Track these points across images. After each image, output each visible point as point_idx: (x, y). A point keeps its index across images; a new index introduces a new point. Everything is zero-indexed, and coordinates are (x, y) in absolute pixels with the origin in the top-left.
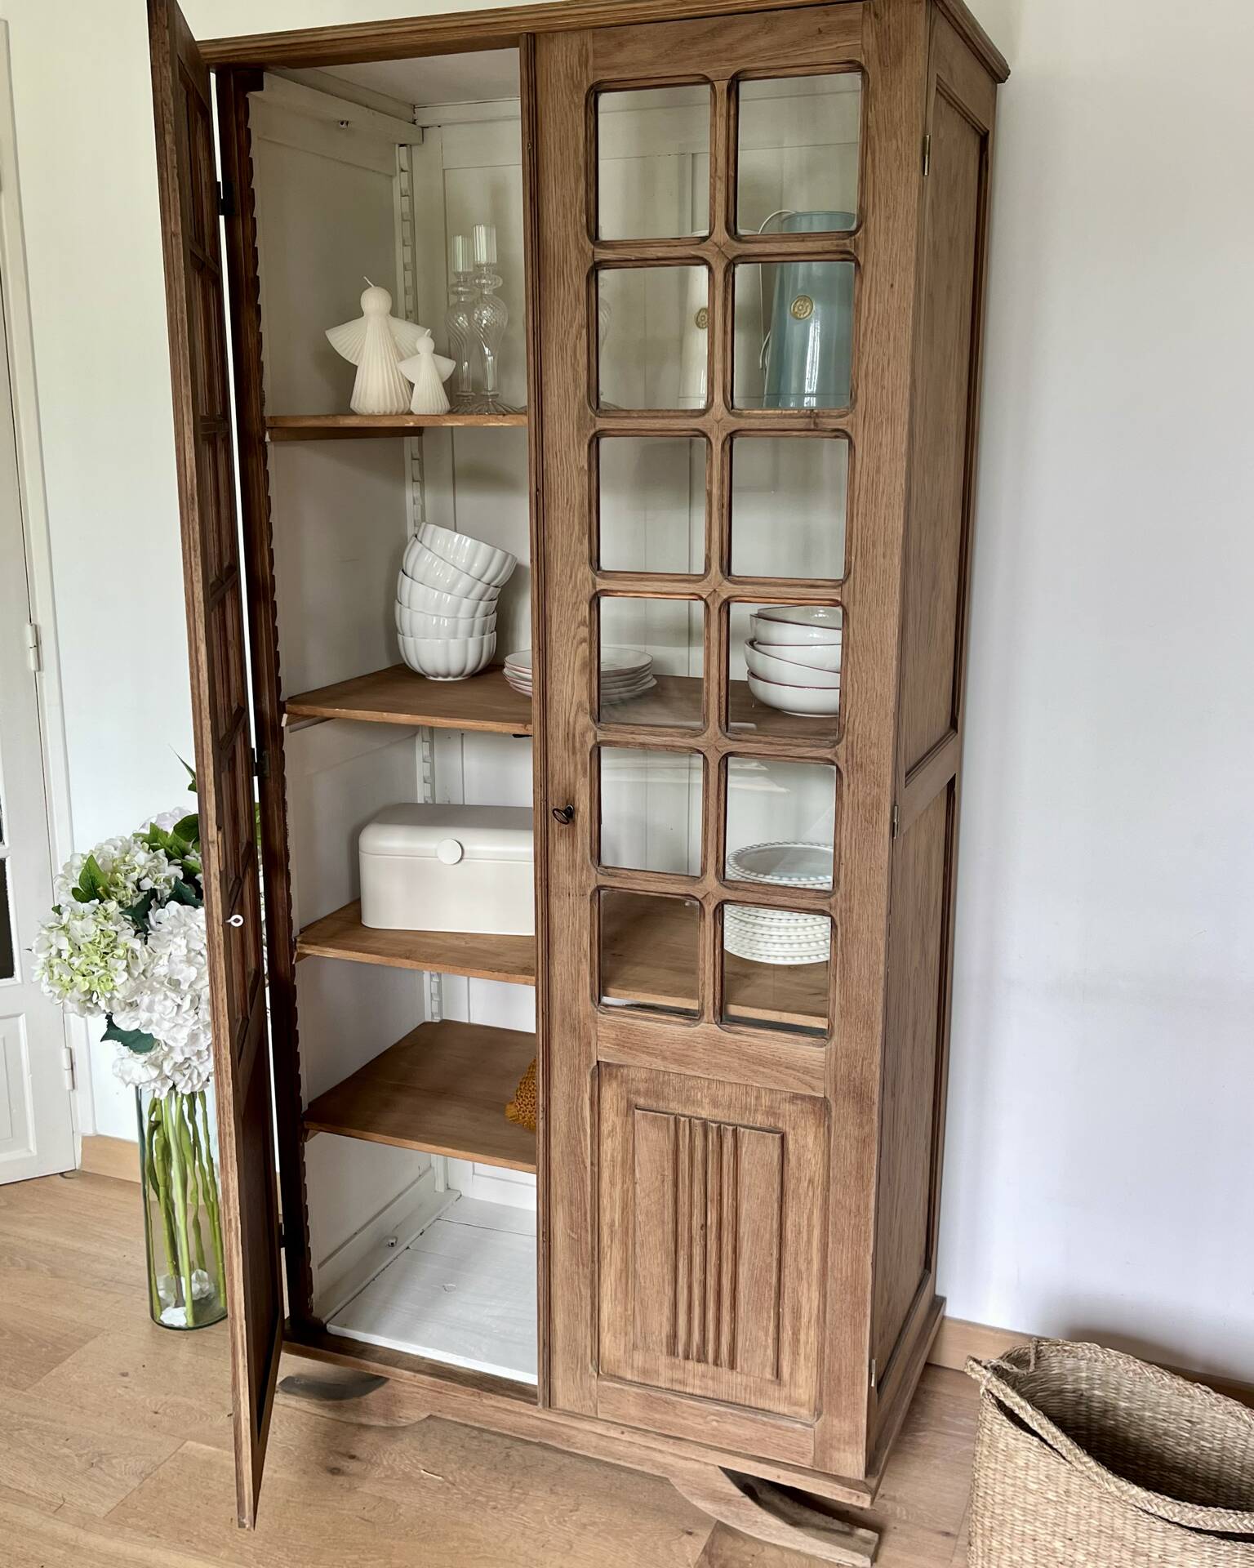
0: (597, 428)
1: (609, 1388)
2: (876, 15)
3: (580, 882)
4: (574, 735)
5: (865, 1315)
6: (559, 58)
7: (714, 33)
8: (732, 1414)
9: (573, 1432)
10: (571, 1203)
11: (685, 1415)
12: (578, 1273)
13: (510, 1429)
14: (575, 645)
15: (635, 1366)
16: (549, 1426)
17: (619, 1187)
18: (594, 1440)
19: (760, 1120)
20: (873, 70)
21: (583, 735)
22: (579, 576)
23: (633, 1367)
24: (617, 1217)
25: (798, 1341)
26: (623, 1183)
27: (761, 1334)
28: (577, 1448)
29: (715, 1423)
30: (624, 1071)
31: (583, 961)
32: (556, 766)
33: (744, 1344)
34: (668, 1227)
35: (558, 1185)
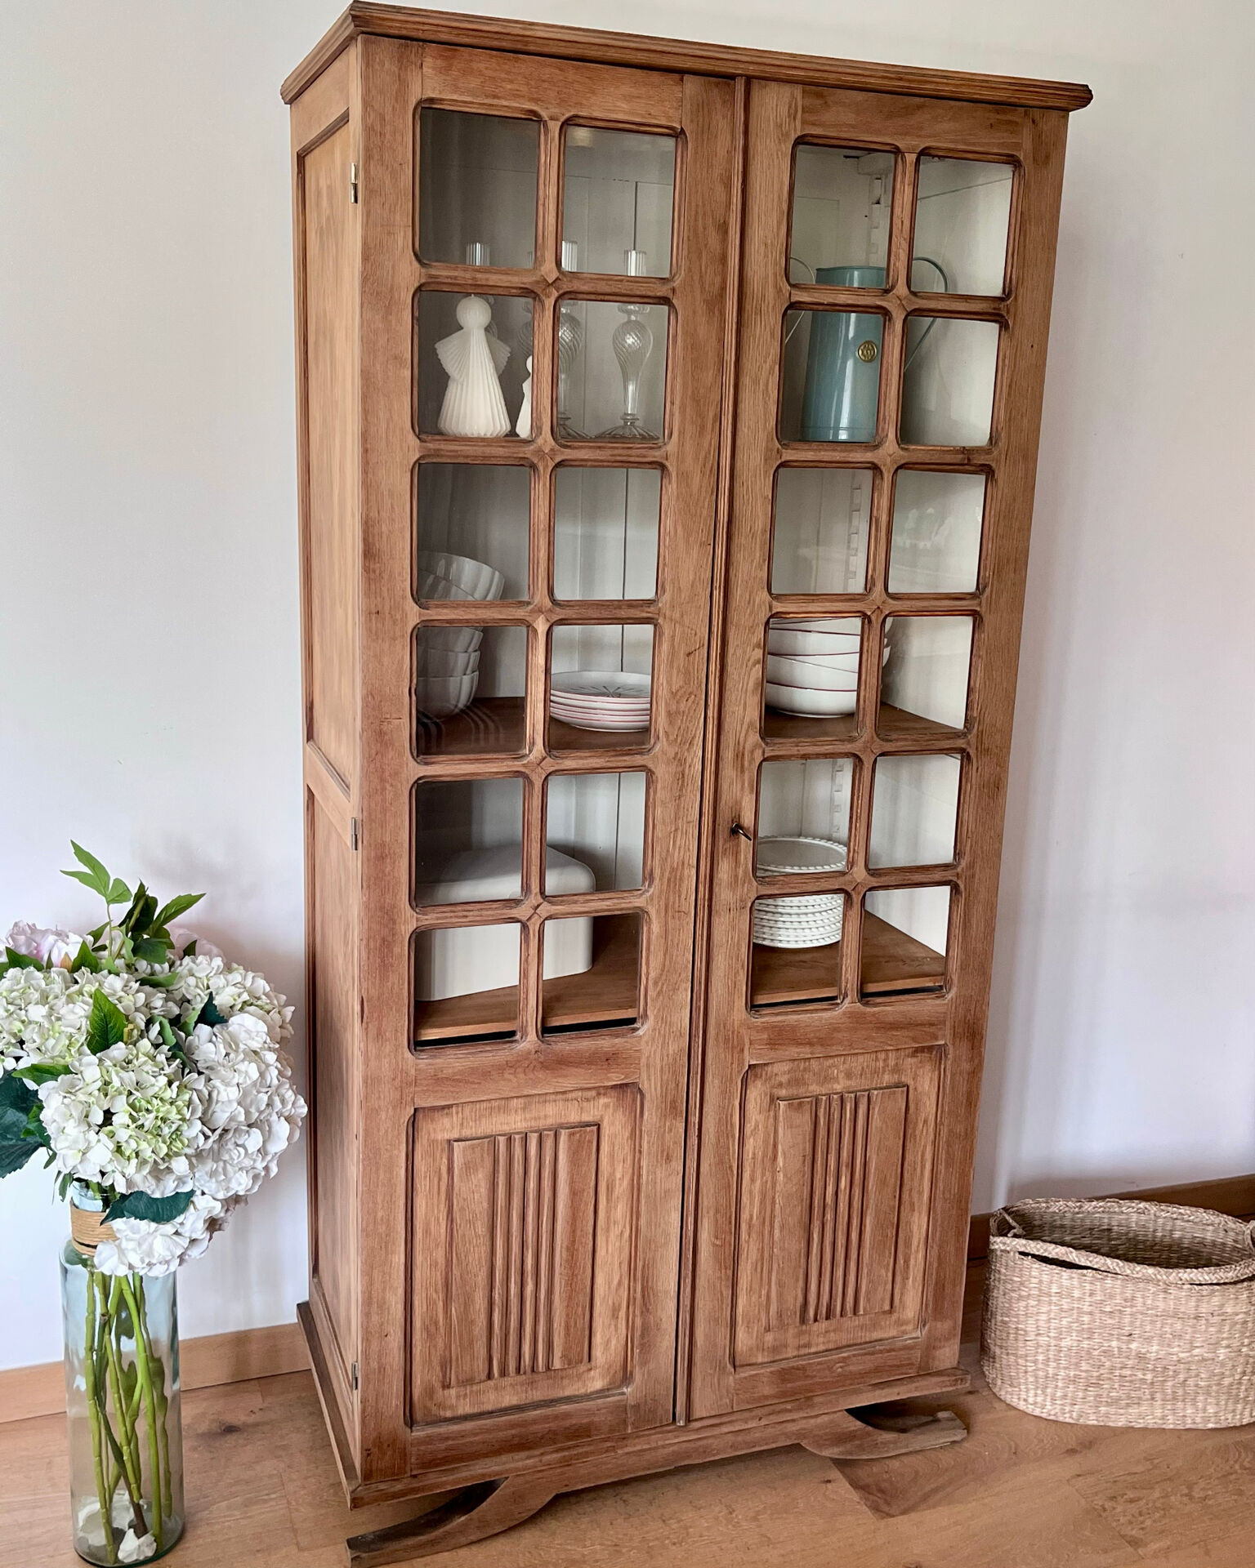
0: (783, 460)
1: (745, 1378)
2: (1033, 121)
3: (741, 896)
4: (743, 755)
5: (966, 1223)
6: (770, 106)
7: (906, 110)
8: (854, 1356)
9: (710, 1441)
10: (717, 1211)
11: (813, 1374)
12: (721, 1278)
13: (644, 1469)
14: (749, 668)
15: (765, 1347)
16: (685, 1447)
17: (758, 1182)
18: (731, 1437)
19: (887, 1079)
20: (1028, 165)
21: (752, 752)
22: (757, 601)
23: (763, 1350)
24: (757, 1210)
25: (908, 1267)
26: (763, 1175)
27: (883, 1272)
28: (714, 1455)
29: (838, 1370)
30: (769, 1069)
31: (741, 972)
32: (725, 786)
33: (867, 1286)
34: (806, 1203)
35: (705, 1198)
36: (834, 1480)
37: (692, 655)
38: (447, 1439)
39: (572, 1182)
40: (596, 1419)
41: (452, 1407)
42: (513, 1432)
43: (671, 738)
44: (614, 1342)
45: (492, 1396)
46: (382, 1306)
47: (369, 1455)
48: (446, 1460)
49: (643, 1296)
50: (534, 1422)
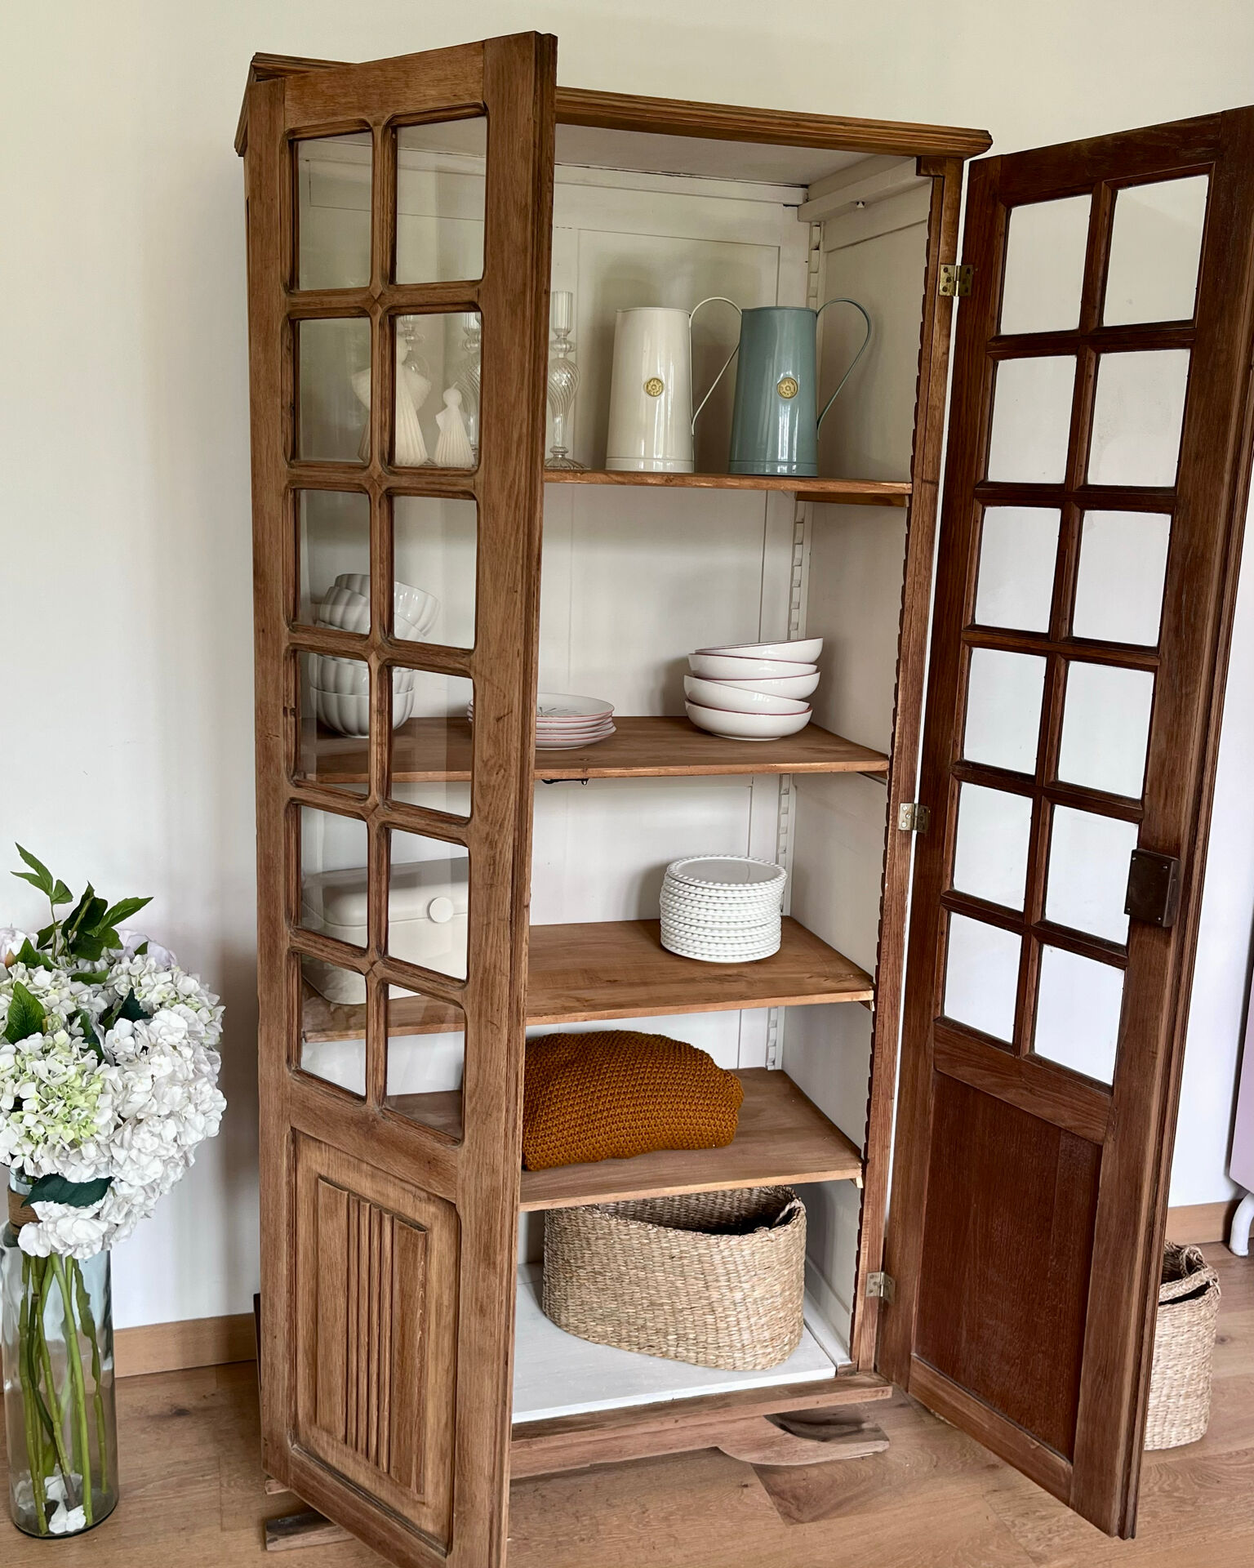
9: (626, 1441)
16: (600, 1446)
18: (647, 1439)
28: (630, 1455)
36: (752, 1485)
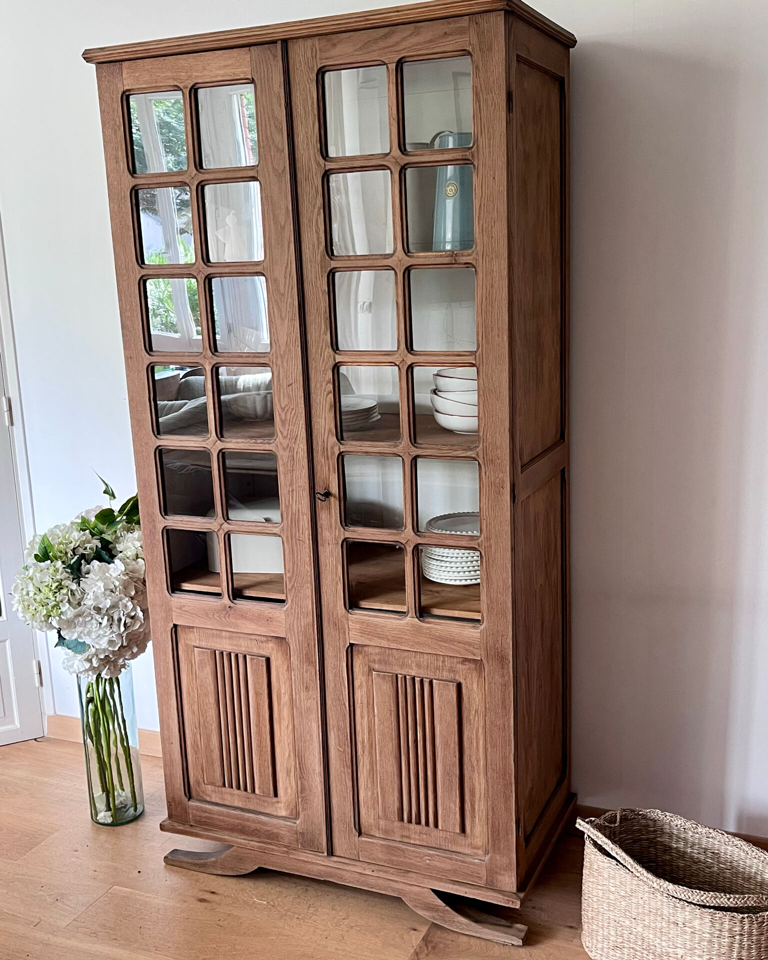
0: (332, 267)
1: (366, 842)
2: (477, 23)
3: (335, 535)
4: (327, 449)
5: (511, 791)
6: (300, 54)
7: (385, 36)
8: (437, 855)
9: (344, 873)
10: (339, 729)
11: (410, 857)
12: (344, 773)
13: (307, 874)
14: (325, 395)
15: (381, 828)
16: (330, 869)
17: (365, 719)
18: (357, 876)
19: (446, 675)
20: (477, 55)
21: (332, 448)
22: (326, 354)
23: (378, 829)
24: (366, 737)
25: (474, 809)
26: (368, 716)
27: (452, 805)
28: (346, 882)
29: (428, 861)
30: (366, 649)
31: (339, 583)
32: (318, 468)
33: (442, 812)
34: (395, 742)
35: (331, 719)
37: (290, 387)
38: (205, 812)
39: (255, 688)
40: (281, 832)
41: (209, 796)
42: (238, 821)
43: (285, 434)
44: (289, 790)
45: (228, 797)
46: (169, 727)
47: (170, 805)
48: (206, 824)
49: (300, 768)
50: (248, 820)
